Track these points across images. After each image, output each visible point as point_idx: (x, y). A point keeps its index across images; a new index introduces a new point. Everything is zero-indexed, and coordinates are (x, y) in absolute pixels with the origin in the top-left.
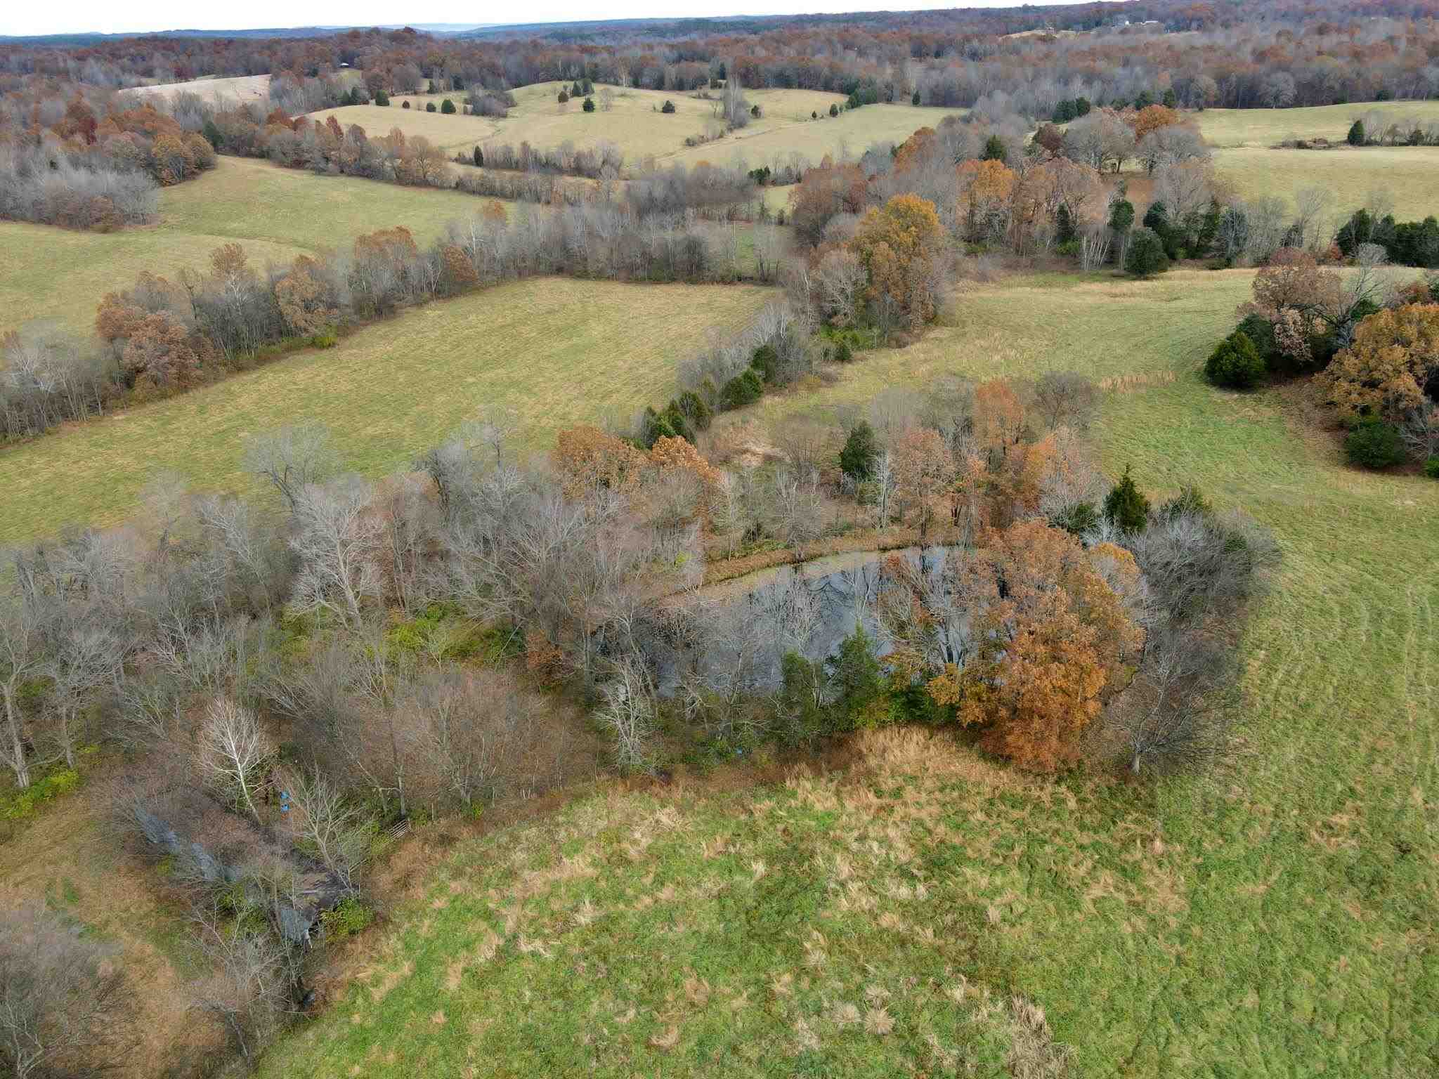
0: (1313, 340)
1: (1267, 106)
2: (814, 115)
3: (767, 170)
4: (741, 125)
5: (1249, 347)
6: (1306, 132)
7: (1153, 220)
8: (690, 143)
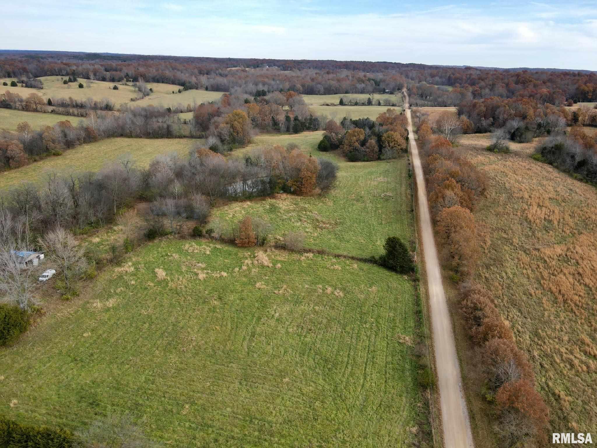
0: (338, 140)
1: (317, 94)
2: (173, 92)
3: (170, 108)
4: (148, 95)
5: (326, 142)
6: (329, 102)
7: (296, 119)
8: (132, 100)
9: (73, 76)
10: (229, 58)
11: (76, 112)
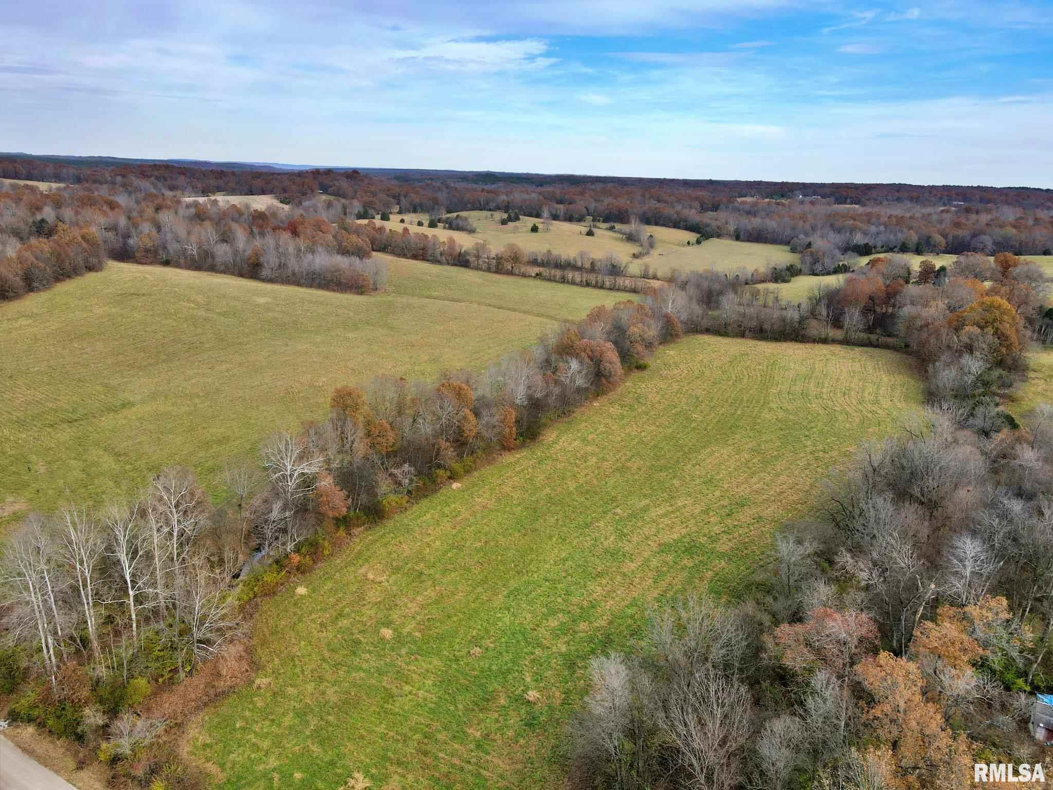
2: (689, 243)
4: (652, 247)
9: (512, 213)
10: (711, 180)
11: (578, 280)
